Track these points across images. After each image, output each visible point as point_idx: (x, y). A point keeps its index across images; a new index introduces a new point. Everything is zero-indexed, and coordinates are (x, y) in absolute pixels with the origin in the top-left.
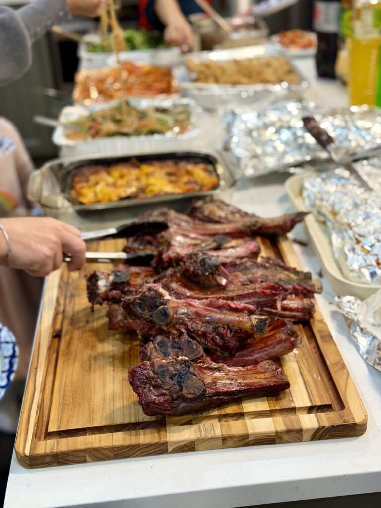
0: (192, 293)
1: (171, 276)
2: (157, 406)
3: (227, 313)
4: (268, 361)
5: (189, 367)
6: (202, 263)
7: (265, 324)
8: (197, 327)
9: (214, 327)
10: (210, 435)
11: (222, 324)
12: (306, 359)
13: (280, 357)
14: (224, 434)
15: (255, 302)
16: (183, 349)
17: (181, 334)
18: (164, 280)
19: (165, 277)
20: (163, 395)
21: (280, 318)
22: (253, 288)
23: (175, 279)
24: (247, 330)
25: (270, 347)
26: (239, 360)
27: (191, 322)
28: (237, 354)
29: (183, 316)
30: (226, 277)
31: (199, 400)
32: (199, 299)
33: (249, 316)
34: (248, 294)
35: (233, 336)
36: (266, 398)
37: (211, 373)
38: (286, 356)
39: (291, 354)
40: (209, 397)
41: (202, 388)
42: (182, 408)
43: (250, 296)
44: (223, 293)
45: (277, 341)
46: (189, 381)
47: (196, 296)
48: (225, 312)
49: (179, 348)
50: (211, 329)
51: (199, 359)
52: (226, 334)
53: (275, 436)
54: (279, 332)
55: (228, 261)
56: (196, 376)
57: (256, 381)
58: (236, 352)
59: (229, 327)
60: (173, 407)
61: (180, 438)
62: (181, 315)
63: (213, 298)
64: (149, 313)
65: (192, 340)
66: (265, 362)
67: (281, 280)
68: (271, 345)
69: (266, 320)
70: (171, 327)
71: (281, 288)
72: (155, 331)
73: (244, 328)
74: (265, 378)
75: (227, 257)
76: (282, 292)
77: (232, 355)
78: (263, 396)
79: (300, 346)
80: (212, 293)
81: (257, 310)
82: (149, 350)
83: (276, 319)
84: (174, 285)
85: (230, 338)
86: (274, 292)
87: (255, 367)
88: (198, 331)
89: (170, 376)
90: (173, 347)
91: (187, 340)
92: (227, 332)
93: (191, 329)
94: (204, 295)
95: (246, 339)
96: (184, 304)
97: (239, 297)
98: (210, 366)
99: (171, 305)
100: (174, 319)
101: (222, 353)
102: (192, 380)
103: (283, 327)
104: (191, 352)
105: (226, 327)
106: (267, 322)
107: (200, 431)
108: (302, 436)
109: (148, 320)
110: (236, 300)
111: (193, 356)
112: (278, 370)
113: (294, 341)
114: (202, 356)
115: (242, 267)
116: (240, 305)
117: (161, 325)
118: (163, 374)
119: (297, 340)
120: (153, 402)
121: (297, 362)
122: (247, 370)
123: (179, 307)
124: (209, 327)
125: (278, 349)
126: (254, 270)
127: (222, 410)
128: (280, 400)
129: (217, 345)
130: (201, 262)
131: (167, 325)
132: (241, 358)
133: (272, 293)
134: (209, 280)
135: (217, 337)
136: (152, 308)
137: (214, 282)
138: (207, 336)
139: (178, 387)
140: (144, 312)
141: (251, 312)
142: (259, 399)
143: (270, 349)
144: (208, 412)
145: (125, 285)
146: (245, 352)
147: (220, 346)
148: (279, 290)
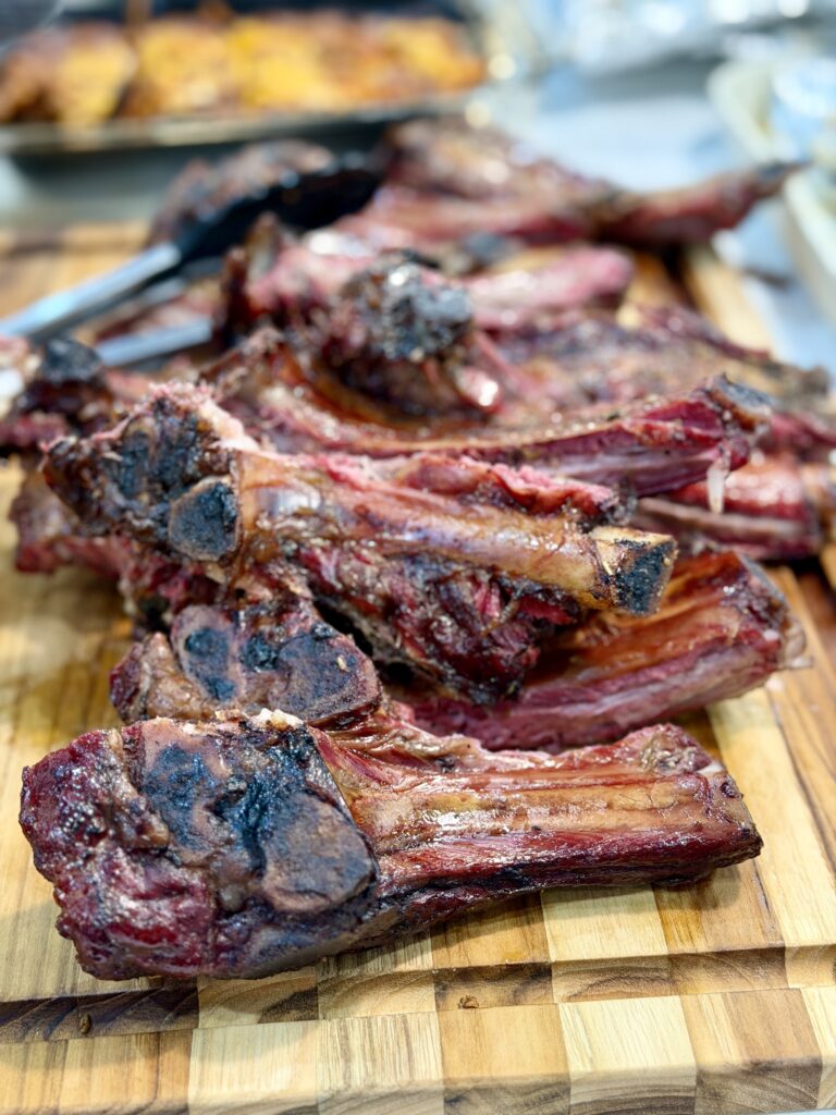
0: (352, 432)
1: (268, 357)
2: (140, 944)
3: (490, 518)
4: (662, 728)
5: (302, 763)
6: (401, 316)
7: (657, 570)
8: (361, 572)
9: (432, 575)
10: (386, 1082)
11: (467, 562)
12: (818, 718)
13: (709, 708)
14: (454, 1074)
15: (611, 473)
16: (290, 670)
17: (288, 602)
18: (233, 376)
19: (239, 359)
20: (173, 891)
21: (713, 545)
22: (607, 414)
23: (285, 372)
24: (576, 593)
25: (673, 668)
26: (539, 718)
27: (336, 552)
28: (528, 694)
29: (301, 524)
30: (494, 371)
31: (341, 919)
32: (377, 455)
33: (586, 531)
34: (583, 439)
35: (513, 619)
36: (650, 895)
37: (410, 779)
38: (732, 706)
39: (756, 696)
40: (395, 897)
41: (356, 864)
42: (262, 953)
43: (595, 447)
44: (478, 436)
45: (706, 643)
46: (298, 831)
47: (368, 443)
48: (482, 510)
49: (275, 663)
50: (419, 584)
51: (357, 715)
52: (484, 609)
53: (689, 1089)
54: (714, 604)
55: (509, 319)
56: (335, 804)
57: (610, 820)
58: (525, 683)
59: (495, 580)
60: (219, 948)
61: (247, 1088)
62: (290, 522)
63: (437, 452)
64: (156, 510)
65: (331, 630)
66: (648, 733)
67: (730, 383)
68: (675, 658)
69: (659, 552)
70: (243, 572)
71: (727, 415)
72: (181, 587)
73: (562, 583)
74: (652, 810)
75: (504, 305)
76: (732, 432)
77: (505, 699)
78: (638, 886)
79: (797, 662)
80: (438, 436)
81: (622, 508)
82: (146, 666)
83: (699, 545)
84: (278, 397)
85: (500, 626)
86: (696, 431)
87: (602, 753)
88: (364, 590)
89: (211, 801)
90: (250, 660)
91: (313, 631)
92: (487, 599)
93: (333, 581)
94: (400, 438)
95: (568, 629)
96: (312, 475)
97: (542, 451)
98: (407, 745)
99: (251, 475)
100: (261, 537)
101: (463, 690)
102: (313, 825)
103: (730, 585)
104: (323, 684)
105: (484, 577)
106: (667, 561)
107: (347, 1056)
108: (816, 1089)
109: (151, 539)
110: (532, 461)
111: (330, 704)
112: (704, 772)
113: (778, 644)
114: (373, 706)
115: (561, 343)
116: (547, 485)
117: (200, 562)
118: (182, 790)
119: (787, 639)
120: (124, 927)
121: (781, 727)
122: (569, 768)
123: (288, 486)
124: (413, 574)
125: (707, 674)
126: (608, 353)
127: (455, 949)
128: (715, 906)
129: (442, 653)
130: (396, 310)
131: (226, 561)
132: (542, 711)
133: (690, 436)
134: (427, 384)
135: (445, 619)
136: (166, 488)
137: (445, 393)
138: (401, 615)
139: (246, 856)
140: (134, 503)
141: (595, 516)
142: (619, 899)
143: (670, 674)
144: (388, 958)
145: (86, 395)
146: (560, 684)
147: (455, 660)
148: (718, 422)
